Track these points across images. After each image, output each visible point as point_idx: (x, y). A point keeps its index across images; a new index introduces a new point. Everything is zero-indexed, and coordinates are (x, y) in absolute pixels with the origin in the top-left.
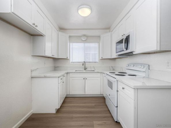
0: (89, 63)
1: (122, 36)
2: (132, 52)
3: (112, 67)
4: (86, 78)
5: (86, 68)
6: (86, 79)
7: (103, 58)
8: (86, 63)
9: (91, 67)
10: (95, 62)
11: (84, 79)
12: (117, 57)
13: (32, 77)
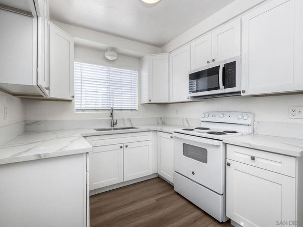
0: (119, 112)
1: (208, 62)
2: (239, 92)
3: (161, 118)
4: (125, 145)
5: (115, 122)
6: (127, 146)
7: (151, 102)
8: (114, 112)
9: (123, 120)
10: (132, 110)
11: (121, 147)
12: (189, 100)
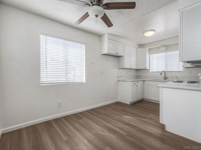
13: (119, 81)
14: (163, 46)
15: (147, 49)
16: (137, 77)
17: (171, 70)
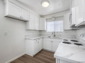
3: (74, 35)
5: (55, 35)
6: (53, 42)
9: (58, 35)
13: (25, 39)
14: (53, 17)
15: (45, 19)
16: (40, 35)
17: (57, 31)
